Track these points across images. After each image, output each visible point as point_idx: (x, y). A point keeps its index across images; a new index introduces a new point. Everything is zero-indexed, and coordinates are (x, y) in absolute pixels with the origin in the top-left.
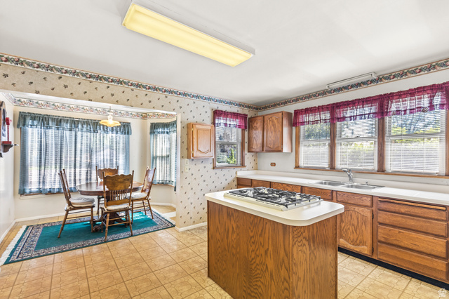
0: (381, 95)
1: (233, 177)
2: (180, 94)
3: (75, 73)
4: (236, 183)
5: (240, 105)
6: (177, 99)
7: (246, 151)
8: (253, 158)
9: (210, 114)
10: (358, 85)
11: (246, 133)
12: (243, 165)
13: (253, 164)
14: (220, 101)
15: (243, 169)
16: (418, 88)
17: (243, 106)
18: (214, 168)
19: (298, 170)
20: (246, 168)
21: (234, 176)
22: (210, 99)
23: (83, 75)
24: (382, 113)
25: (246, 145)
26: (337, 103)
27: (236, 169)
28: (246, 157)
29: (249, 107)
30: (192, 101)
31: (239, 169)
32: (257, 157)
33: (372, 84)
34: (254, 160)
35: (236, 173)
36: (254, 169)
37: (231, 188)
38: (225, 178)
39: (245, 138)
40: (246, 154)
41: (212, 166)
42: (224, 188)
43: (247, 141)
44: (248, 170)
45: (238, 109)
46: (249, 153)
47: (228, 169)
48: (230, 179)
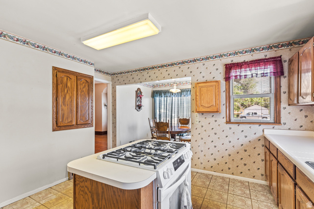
2: (190, 61)
3: (136, 71)
5: (270, 47)
6: (188, 66)
7: (284, 104)
8: (304, 113)
9: (222, 70)
11: (284, 81)
12: (277, 121)
13: (302, 121)
15: (276, 126)
17: (276, 47)
18: (227, 123)
20: (285, 127)
21: (260, 134)
22: (221, 56)
23: (139, 70)
25: (284, 96)
27: (263, 126)
28: (283, 112)
30: (202, 64)
31: (272, 126)
34: (306, 116)
35: (263, 131)
36: (305, 130)
37: (254, 147)
38: (244, 134)
39: (280, 87)
40: (285, 108)
41: (225, 120)
42: (242, 145)
43: (287, 90)
44: (289, 129)
45: (266, 54)
46: (291, 107)
47: (250, 125)
48: (252, 137)
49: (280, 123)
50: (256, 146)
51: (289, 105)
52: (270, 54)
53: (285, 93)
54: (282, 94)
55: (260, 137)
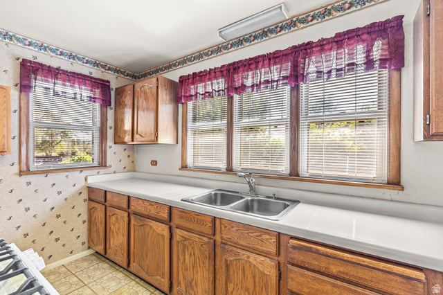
0: (295, 47)
1: (78, 187)
4: (85, 195)
5: (96, 64)
7: (110, 142)
8: (127, 153)
10: (264, 33)
11: (110, 114)
12: (103, 164)
13: (126, 162)
14: (42, 47)
15: (102, 171)
16: (349, 32)
17: (103, 67)
18: (21, 173)
19: (184, 172)
20: (111, 170)
21: (81, 184)
24: (296, 77)
25: (110, 133)
26: (234, 63)
27: (85, 173)
28: (109, 152)
29: (117, 71)
31: (95, 171)
32: (133, 151)
33: (283, 32)
34: (129, 156)
35: (86, 179)
36: (129, 171)
37: (72, 206)
38: (55, 189)
39: (107, 120)
40: (111, 147)
41: (16, 169)
42: (53, 208)
43: (113, 125)
44: (115, 172)
45: (92, 70)
46: (116, 145)
47: (66, 174)
48: (69, 191)
49: (106, 166)
50: (75, 204)
51: (115, 143)
52: (97, 73)
53: (111, 128)
54: (108, 129)
55: (81, 188)
